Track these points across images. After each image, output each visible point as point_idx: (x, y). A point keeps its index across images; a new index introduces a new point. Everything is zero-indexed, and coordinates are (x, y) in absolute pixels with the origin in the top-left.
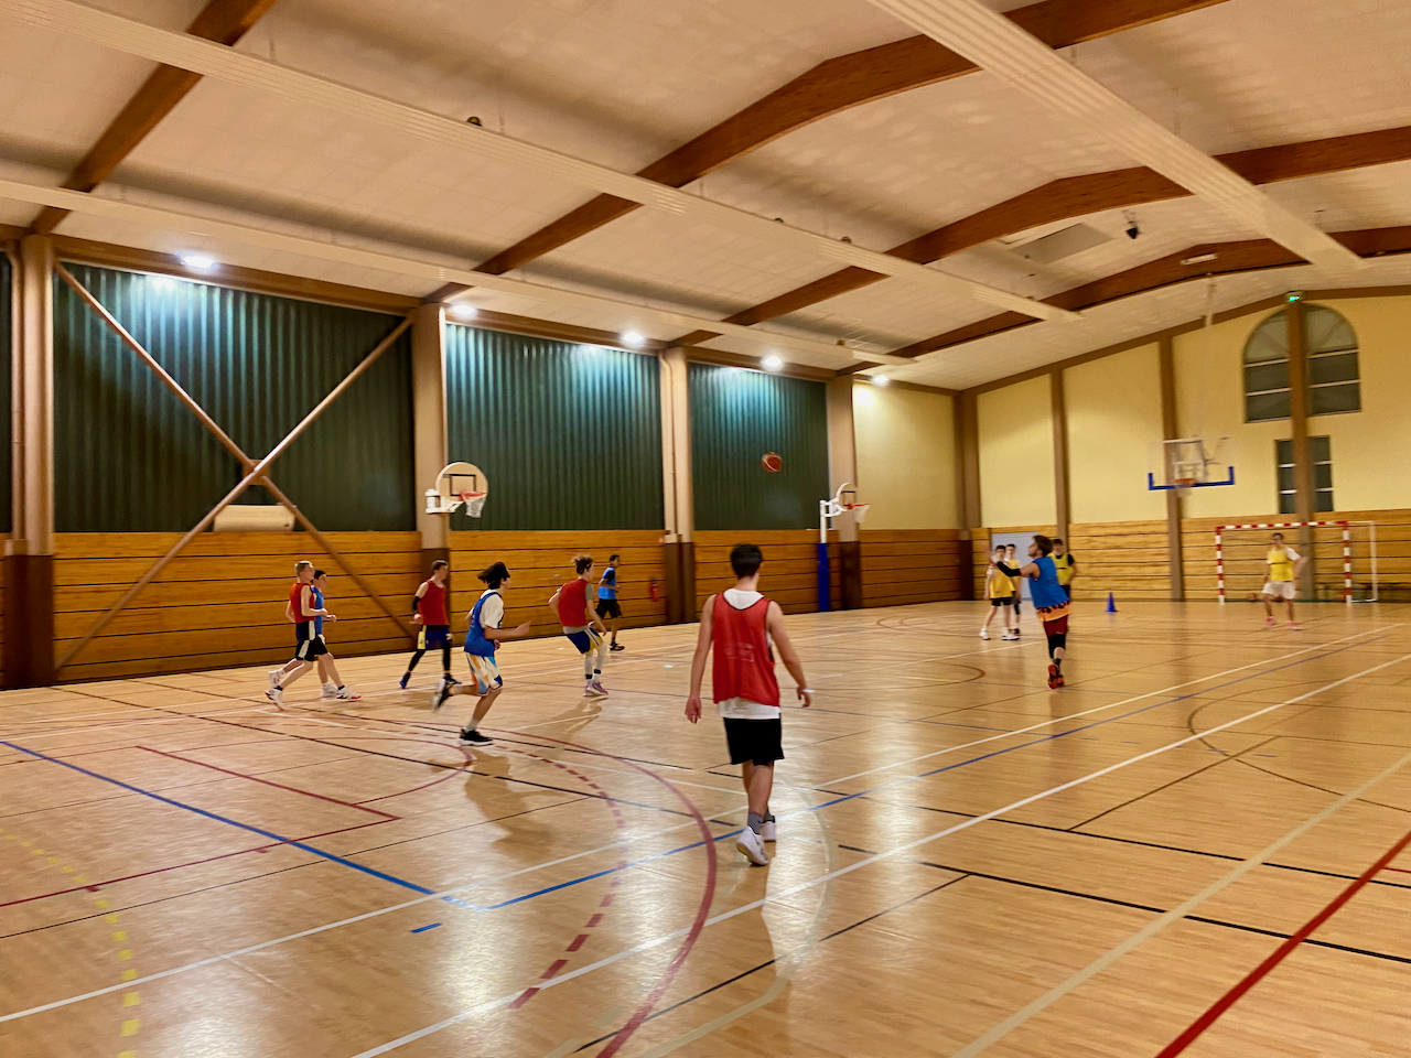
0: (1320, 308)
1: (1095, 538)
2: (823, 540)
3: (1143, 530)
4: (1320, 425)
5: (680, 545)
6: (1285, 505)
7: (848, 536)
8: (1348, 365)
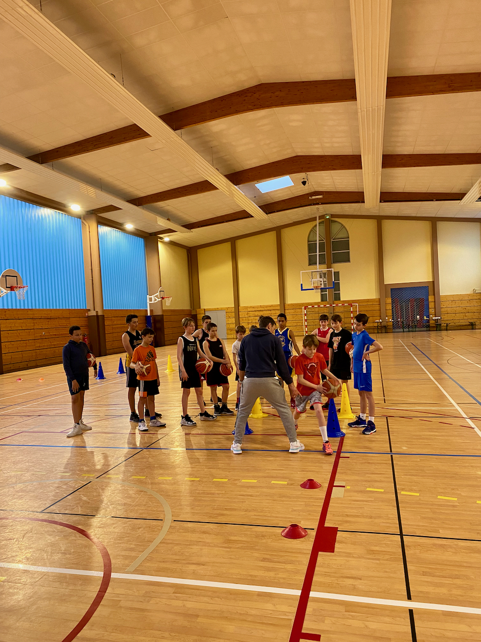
0: (336, 222)
1: (250, 313)
2: (149, 315)
3: (271, 308)
4: (337, 267)
5: (97, 316)
6: (323, 298)
7: (158, 312)
8: (346, 244)
